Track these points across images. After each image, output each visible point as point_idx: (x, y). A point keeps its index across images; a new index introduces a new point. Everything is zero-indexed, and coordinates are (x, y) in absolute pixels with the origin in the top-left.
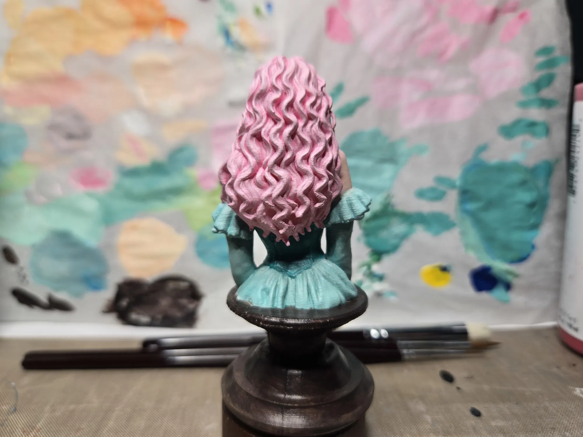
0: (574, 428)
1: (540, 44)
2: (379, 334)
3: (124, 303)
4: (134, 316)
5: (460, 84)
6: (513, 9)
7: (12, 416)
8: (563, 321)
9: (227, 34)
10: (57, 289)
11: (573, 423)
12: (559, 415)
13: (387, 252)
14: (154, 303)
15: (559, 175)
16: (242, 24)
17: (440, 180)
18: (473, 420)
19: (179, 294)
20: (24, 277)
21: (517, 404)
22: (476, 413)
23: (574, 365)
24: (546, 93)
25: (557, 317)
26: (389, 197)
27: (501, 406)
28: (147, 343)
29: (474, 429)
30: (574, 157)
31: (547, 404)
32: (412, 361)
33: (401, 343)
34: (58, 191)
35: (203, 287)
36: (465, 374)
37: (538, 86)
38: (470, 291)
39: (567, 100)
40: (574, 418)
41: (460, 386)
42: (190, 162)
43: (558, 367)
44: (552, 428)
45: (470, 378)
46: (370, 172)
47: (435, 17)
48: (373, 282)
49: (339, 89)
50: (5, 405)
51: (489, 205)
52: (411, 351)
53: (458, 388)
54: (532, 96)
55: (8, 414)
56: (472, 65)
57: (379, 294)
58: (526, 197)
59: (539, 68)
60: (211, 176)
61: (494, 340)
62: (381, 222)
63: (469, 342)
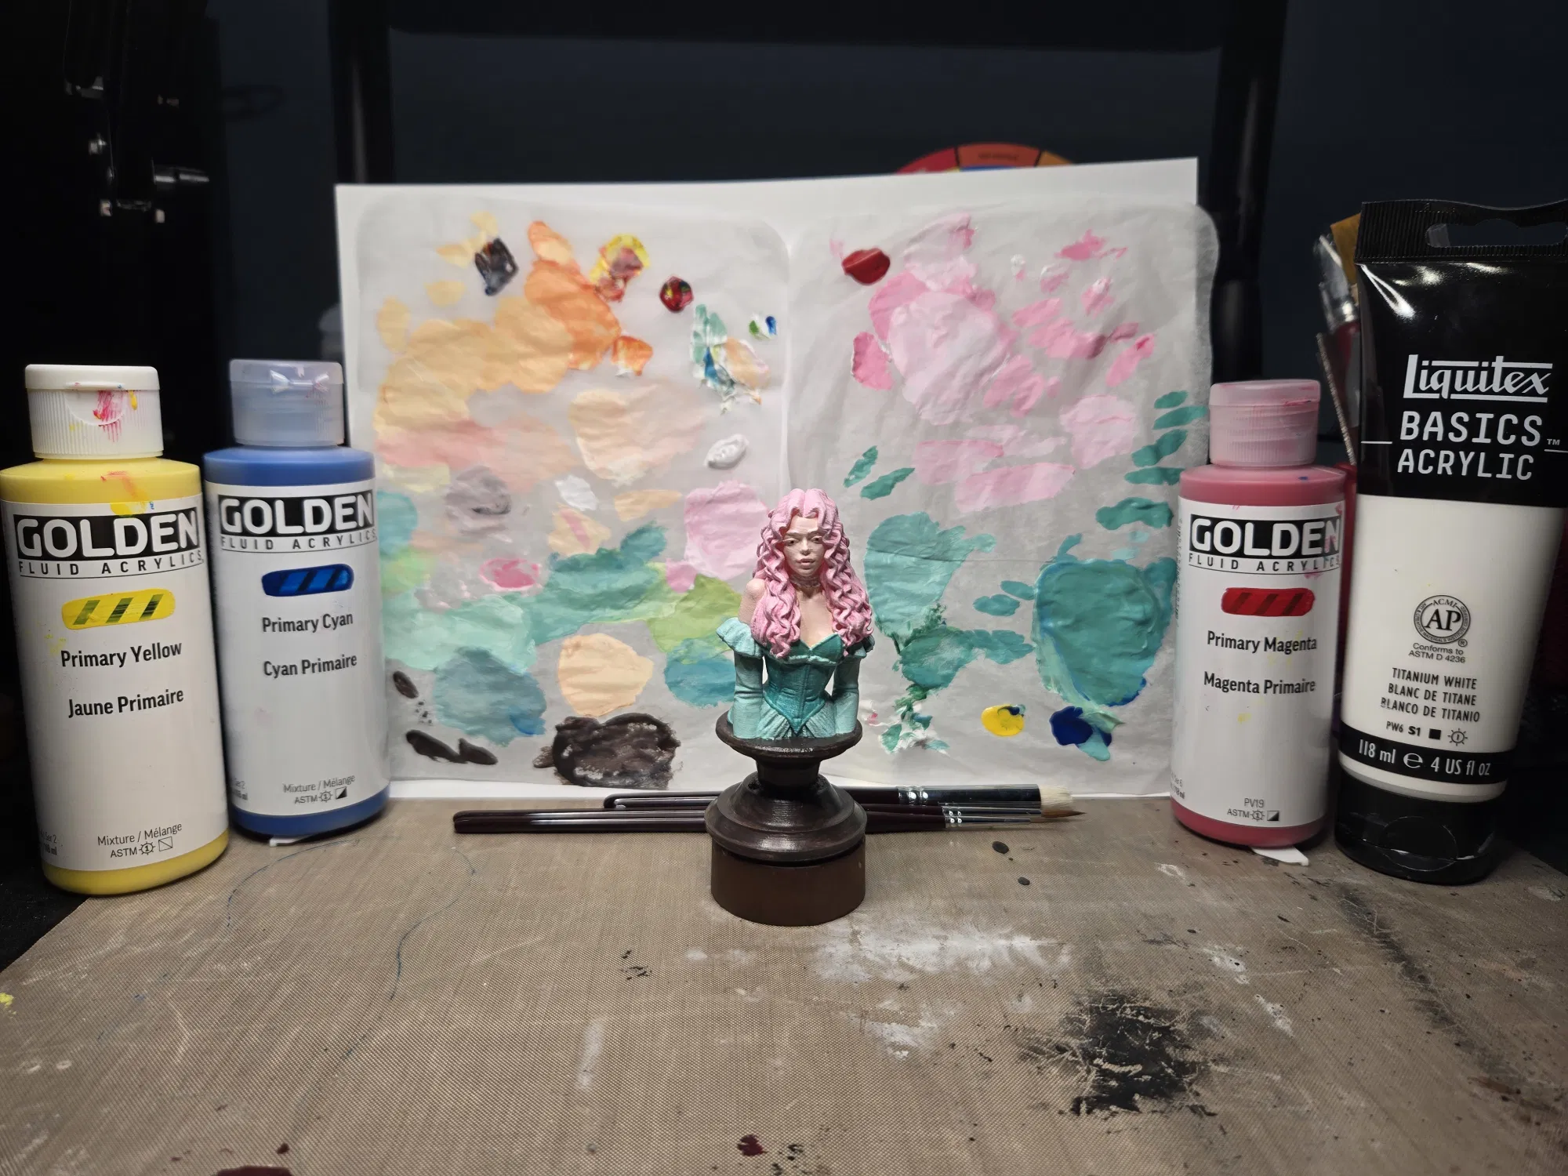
1: (1164, 390)
2: (917, 797)
3: (566, 753)
4: (580, 772)
5: (1047, 446)
6: (1128, 336)
9: (708, 361)
10: (471, 734)
12: (1126, 887)
13: (936, 686)
14: (609, 753)
16: (728, 346)
17: (1006, 585)
20: (425, 716)
22: (1025, 882)
23: (1176, 842)
24: (1168, 462)
26: (937, 609)
31: (1116, 877)
32: (958, 830)
33: (944, 806)
34: (464, 592)
36: (1024, 845)
37: (1157, 451)
38: (1053, 743)
41: (1015, 858)
42: (655, 551)
45: (1030, 850)
47: (1012, 350)
48: (914, 727)
49: (871, 456)
51: (1078, 623)
52: (959, 818)
53: (1012, 860)
54: (1149, 466)
56: (1064, 419)
57: (922, 744)
58: (1136, 611)
59: (1161, 424)
60: (684, 571)
61: (1077, 809)
62: (928, 644)
63: (1040, 810)
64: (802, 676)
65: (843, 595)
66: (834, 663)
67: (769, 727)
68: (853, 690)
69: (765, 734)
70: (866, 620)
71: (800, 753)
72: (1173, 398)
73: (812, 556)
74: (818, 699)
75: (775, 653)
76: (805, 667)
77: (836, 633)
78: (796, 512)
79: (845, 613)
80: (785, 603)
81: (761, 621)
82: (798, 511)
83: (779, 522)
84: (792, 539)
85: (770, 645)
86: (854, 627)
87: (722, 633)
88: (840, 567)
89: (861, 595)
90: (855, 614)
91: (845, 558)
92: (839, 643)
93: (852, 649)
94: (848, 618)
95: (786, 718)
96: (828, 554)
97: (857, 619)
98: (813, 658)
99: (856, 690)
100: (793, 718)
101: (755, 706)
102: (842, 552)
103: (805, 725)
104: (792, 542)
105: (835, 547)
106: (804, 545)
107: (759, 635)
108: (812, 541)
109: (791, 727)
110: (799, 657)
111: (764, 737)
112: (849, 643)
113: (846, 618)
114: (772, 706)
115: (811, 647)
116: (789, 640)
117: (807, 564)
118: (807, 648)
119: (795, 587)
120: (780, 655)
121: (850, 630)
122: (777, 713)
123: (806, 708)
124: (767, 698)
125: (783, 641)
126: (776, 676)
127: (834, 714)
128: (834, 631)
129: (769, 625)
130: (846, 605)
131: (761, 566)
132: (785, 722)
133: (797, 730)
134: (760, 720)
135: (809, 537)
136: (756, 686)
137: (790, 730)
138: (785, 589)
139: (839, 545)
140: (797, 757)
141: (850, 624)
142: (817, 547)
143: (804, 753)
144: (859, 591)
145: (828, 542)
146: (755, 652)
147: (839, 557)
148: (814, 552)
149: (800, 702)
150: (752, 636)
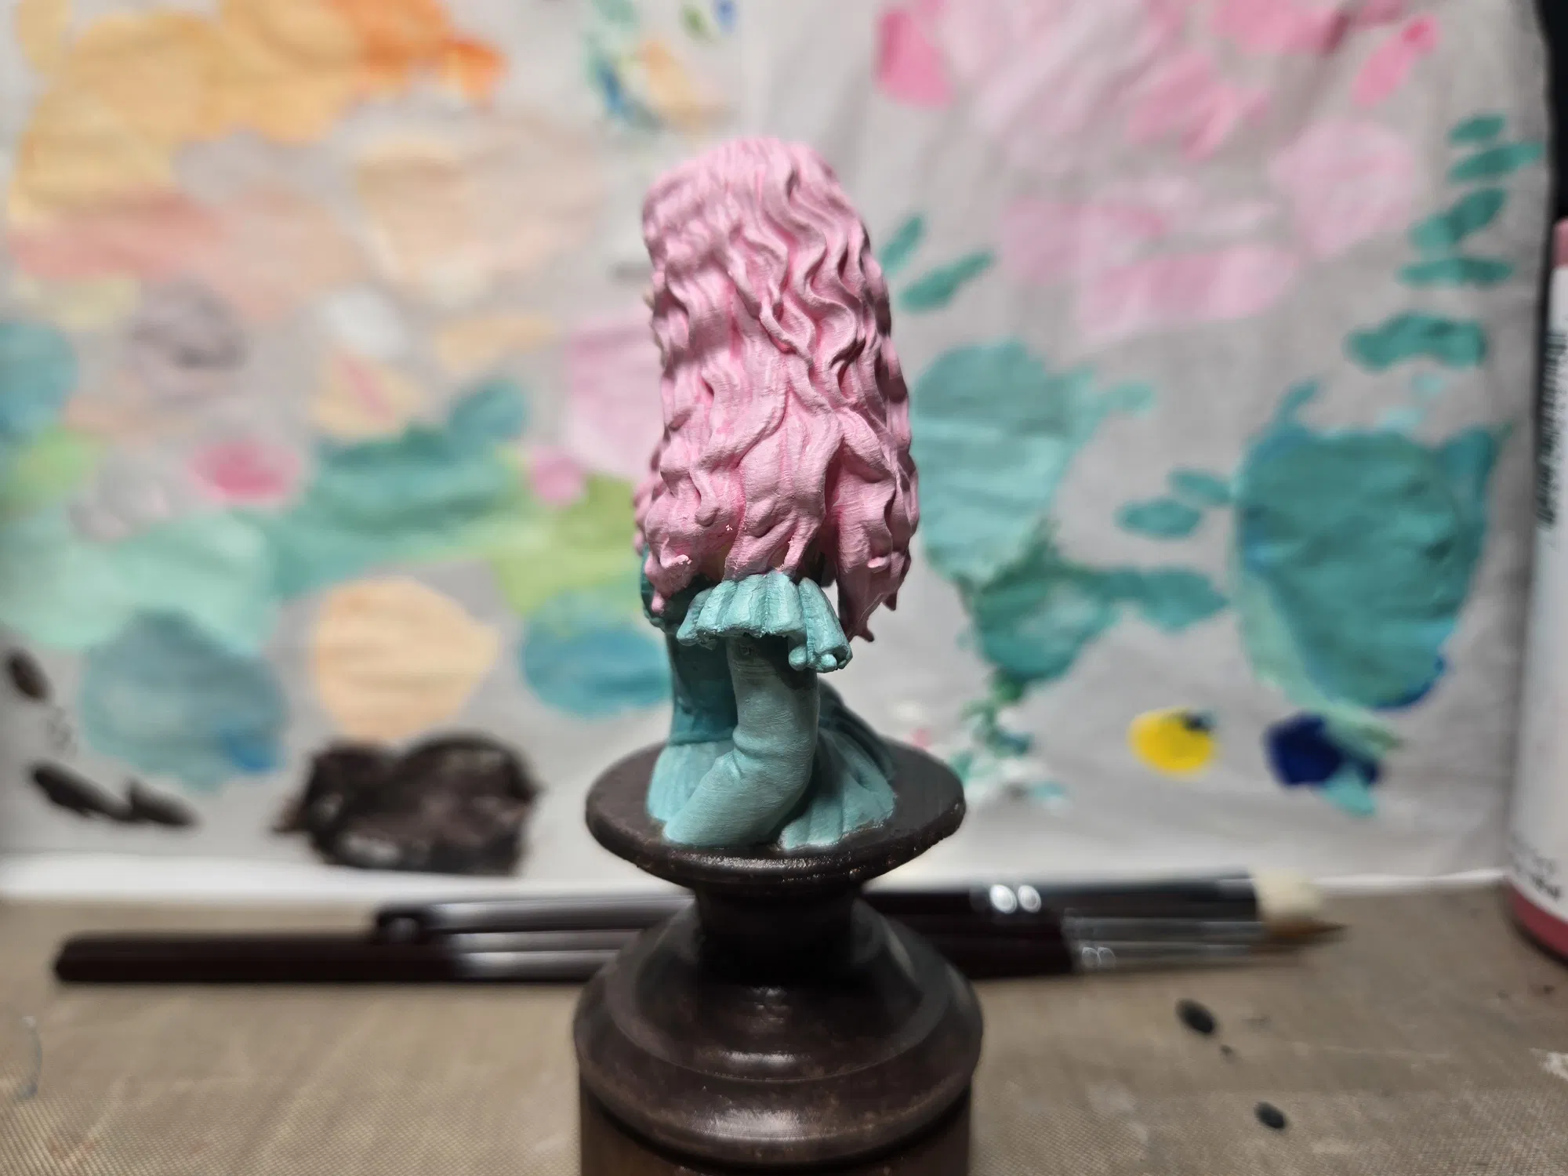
0: (1539, 1163)
1: (1465, 105)
2: (1015, 901)
3: (330, 807)
4: (356, 843)
5: (1245, 217)
6: (1390, 15)
7: (24, 1105)
8: (1518, 868)
9: (609, 82)
10: (151, 770)
11: (1537, 1150)
12: (1500, 1126)
13: (1039, 676)
14: (410, 808)
15: (1514, 467)
16: (653, 57)
17: (1186, 480)
18: (1262, 1139)
19: (472, 786)
20: (65, 736)
21: (1385, 1094)
22: (1273, 1119)
23: (1548, 990)
24: (1481, 244)
25: (1505, 858)
26: (1045, 526)
27: (1342, 1100)
28: (386, 917)
29: (1265, 1162)
30: (1551, 420)
31: (1468, 1096)
32: (1102, 973)
33: (1073, 923)
34: (155, 504)
35: (542, 767)
36: (1247, 1011)
37: (1457, 223)
38: (1265, 784)
39: (1536, 263)
40: (1542, 1136)
41: (1232, 1044)
42: (509, 428)
43: (1503, 995)
44: (1480, 1164)
45: (1260, 1023)
47: (1173, 40)
48: (1000, 756)
49: (912, 231)
50: (7, 1076)
51: (1321, 550)
52: (1101, 946)
53: (1226, 1051)
54: (1440, 252)
55: (14, 1101)
56: (1277, 168)
57: (1017, 793)
58: (1424, 528)
59: (1466, 171)
60: (566, 466)
61: (1331, 919)
62: (1026, 593)
63: (1259, 923)
72: (1480, 128)
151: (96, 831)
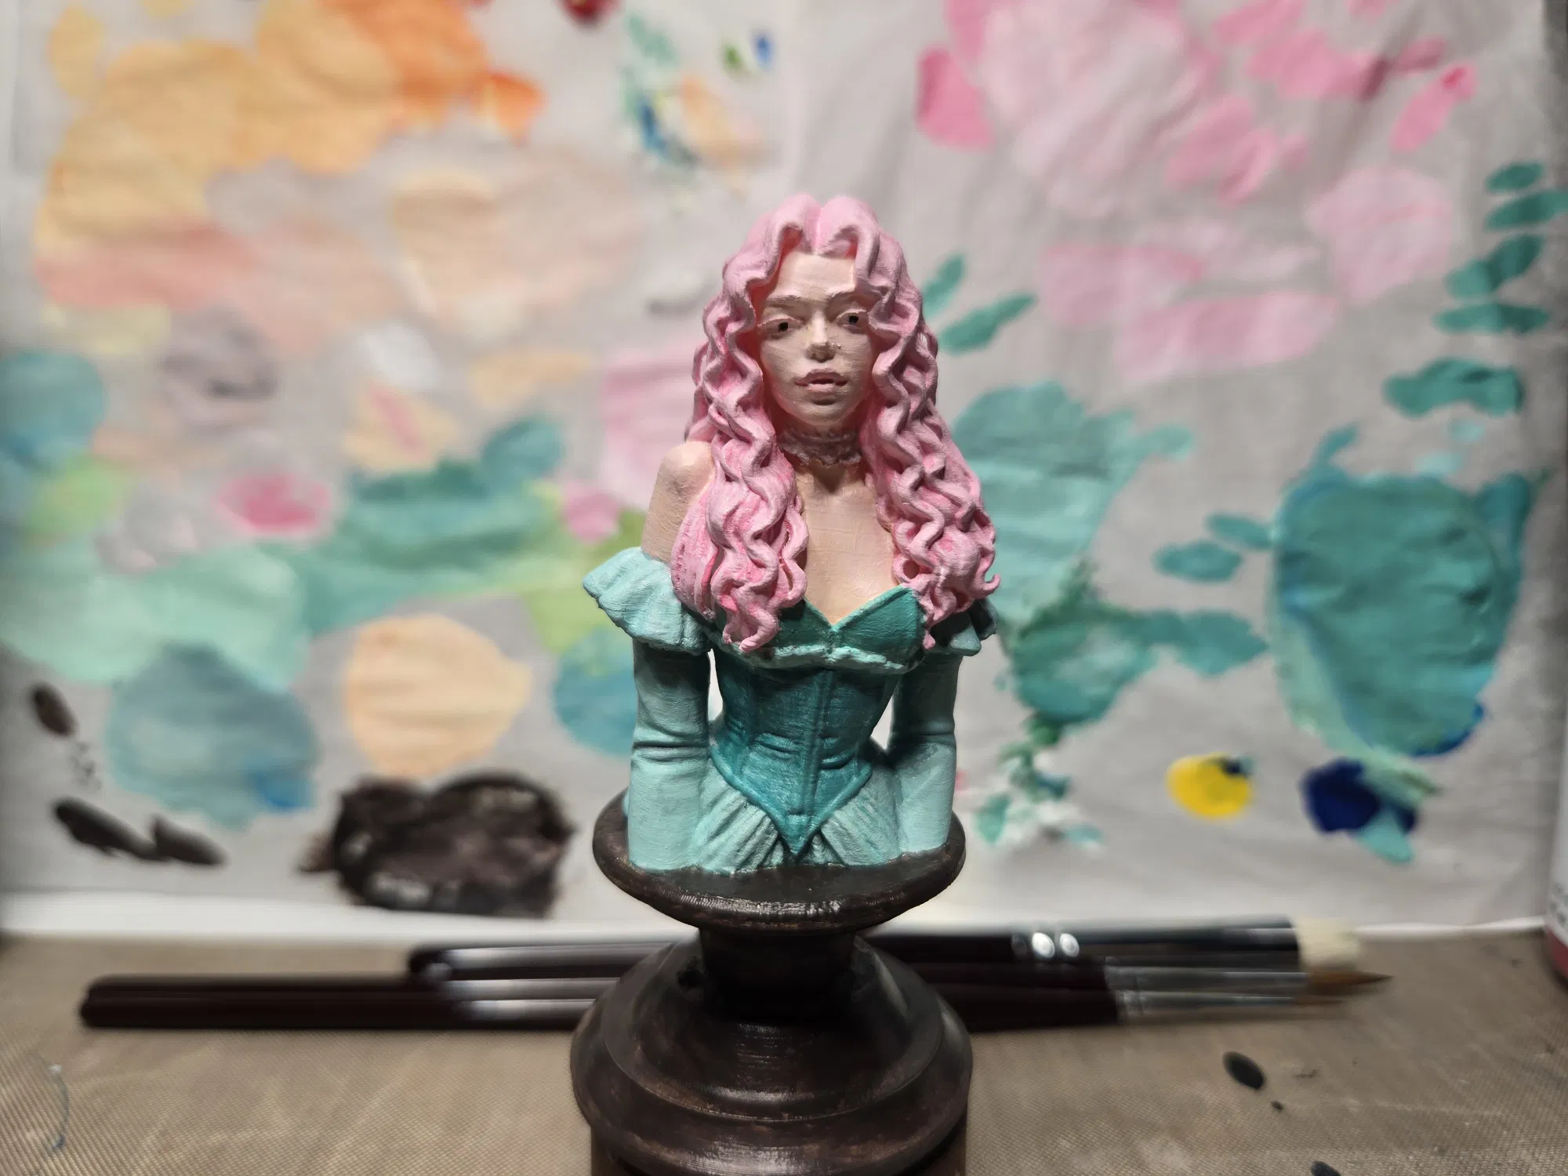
1: (1501, 157)
2: (1054, 947)
3: (359, 846)
4: (384, 883)
5: (1283, 262)
6: (1428, 62)
7: (53, 1160)
8: (1560, 916)
9: (648, 118)
10: (178, 806)
13: (1077, 719)
14: (442, 846)
15: (1551, 516)
16: (689, 93)
17: (1222, 523)
19: (508, 824)
20: (89, 770)
21: (1442, 1152)
24: (1516, 291)
25: (1545, 906)
26: (1083, 569)
27: (1398, 1157)
28: (423, 958)
31: (1525, 1155)
32: (1147, 1023)
33: (1114, 971)
34: (183, 536)
35: (575, 808)
36: (1294, 1065)
37: (1494, 270)
38: (1303, 829)
41: (1281, 1100)
42: (544, 465)
43: (1550, 1050)
45: (1309, 1076)
46: (1033, 502)
47: (1215, 83)
48: (1037, 800)
49: (952, 272)
50: (34, 1127)
51: (1358, 595)
52: (1144, 996)
53: (1278, 1107)
54: (1480, 299)
55: (42, 1155)
56: (1315, 214)
57: (1053, 835)
58: (1462, 574)
59: (1500, 219)
60: (600, 502)
61: (1373, 970)
62: (1063, 636)
63: (1302, 974)
64: (812, 701)
65: (923, 483)
66: (898, 666)
67: (722, 838)
68: (942, 738)
69: (710, 858)
70: (984, 553)
71: (805, 917)
72: (1516, 175)
73: (839, 365)
74: (854, 765)
75: (737, 638)
76: (817, 680)
77: (903, 586)
78: (792, 240)
79: (929, 531)
80: (763, 498)
81: (698, 551)
82: (801, 234)
83: (748, 269)
84: (782, 316)
85: (723, 614)
86: (952, 568)
87: (595, 585)
88: (915, 404)
89: (968, 489)
90: (955, 535)
91: (928, 383)
92: (911, 612)
93: (944, 630)
94: (937, 546)
95: (768, 815)
96: (885, 362)
97: (959, 548)
98: (840, 652)
99: (948, 737)
100: (786, 814)
101: (685, 783)
102: (923, 366)
103: (818, 832)
104: (784, 326)
105: (902, 343)
106: (818, 331)
107: (691, 589)
108: (840, 324)
109: (780, 839)
110: (803, 650)
111: (710, 867)
112: (939, 614)
113: (930, 545)
114: (730, 783)
115: (836, 623)
116: (775, 602)
117: (826, 387)
118: (825, 625)
119: (795, 463)
120: (749, 642)
121: (942, 578)
122: (743, 801)
123: (822, 786)
124: (720, 759)
125: (755, 602)
126: (742, 702)
127: (895, 802)
128: (897, 580)
129: (719, 559)
130: (930, 510)
131: (703, 401)
132: (764, 827)
133: (796, 847)
134: (700, 816)
135: (832, 308)
136: (690, 728)
137: (779, 847)
138: (763, 461)
139: (912, 341)
140: (795, 926)
141: (942, 562)
142: (851, 343)
143: (816, 917)
144: (961, 476)
145: (883, 326)
146: (682, 635)
147: (912, 376)
148: (847, 356)
149: (807, 769)
150: (677, 593)
151: (121, 866)
